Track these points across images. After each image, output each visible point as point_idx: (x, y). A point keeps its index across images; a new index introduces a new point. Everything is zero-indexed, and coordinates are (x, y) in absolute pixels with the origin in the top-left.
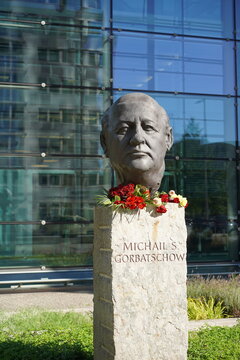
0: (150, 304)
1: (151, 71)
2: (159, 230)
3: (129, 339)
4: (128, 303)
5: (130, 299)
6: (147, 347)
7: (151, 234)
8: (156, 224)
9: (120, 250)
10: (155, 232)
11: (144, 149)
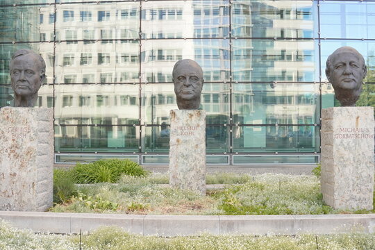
0: (354, 161)
1: (343, 24)
2: (360, 121)
3: (342, 178)
4: (342, 160)
5: (343, 158)
6: (351, 183)
7: (355, 124)
8: (358, 118)
9: (338, 132)
10: (357, 123)
11: (351, 77)
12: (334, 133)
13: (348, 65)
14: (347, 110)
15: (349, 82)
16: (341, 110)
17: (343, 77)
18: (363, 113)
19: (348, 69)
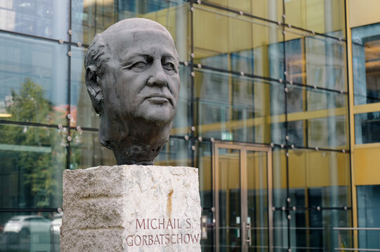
7: (165, 209)
8: (170, 194)
9: (132, 229)
10: (169, 205)
11: (166, 92)
12: (125, 233)
13: (158, 62)
14: (150, 172)
15: (161, 103)
16: (137, 174)
17: (148, 91)
18: (181, 182)
19: (159, 73)
